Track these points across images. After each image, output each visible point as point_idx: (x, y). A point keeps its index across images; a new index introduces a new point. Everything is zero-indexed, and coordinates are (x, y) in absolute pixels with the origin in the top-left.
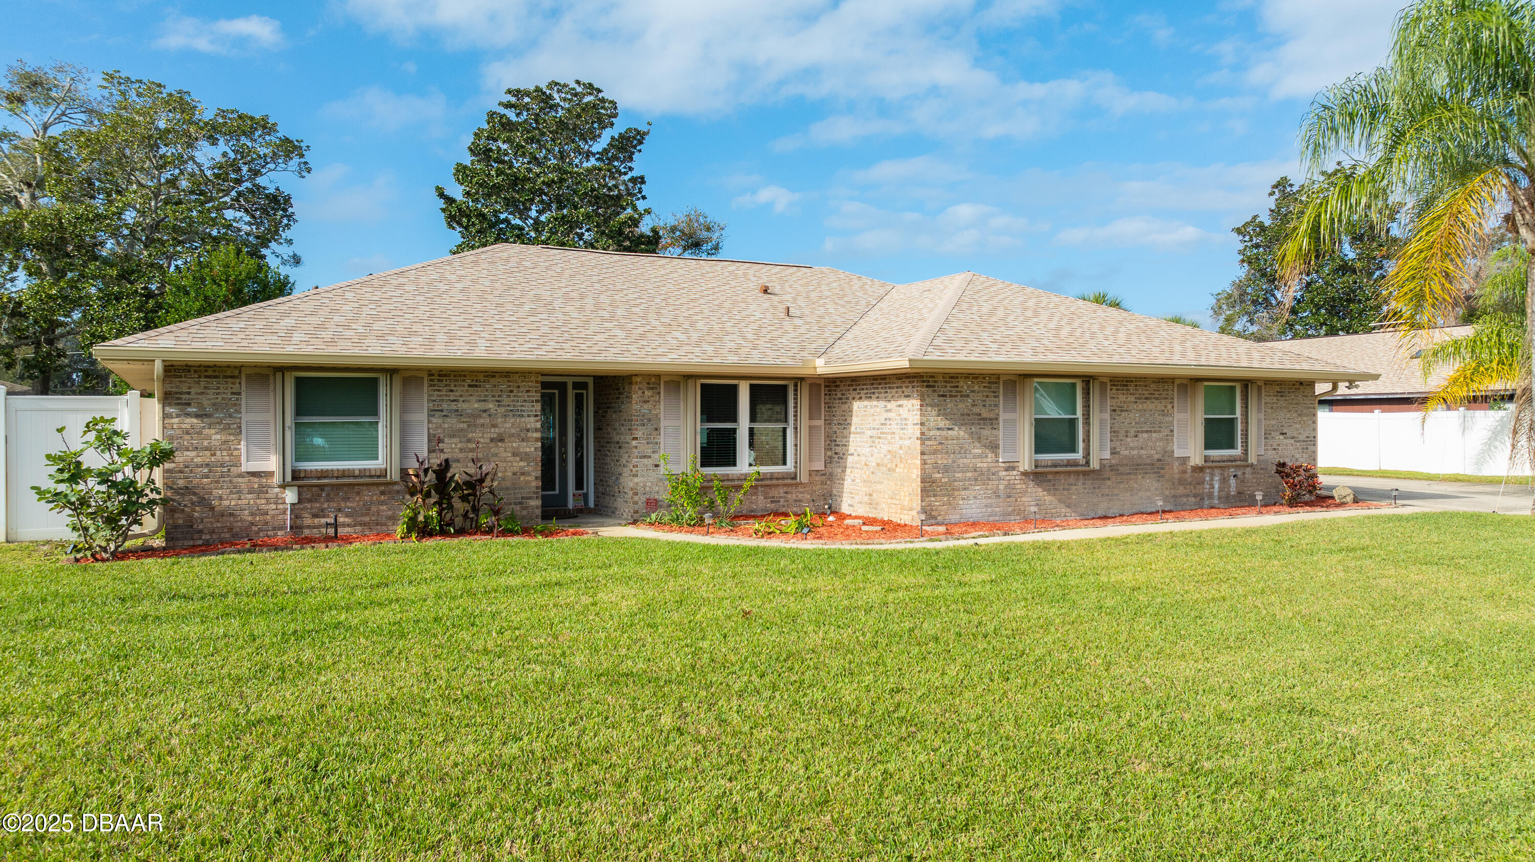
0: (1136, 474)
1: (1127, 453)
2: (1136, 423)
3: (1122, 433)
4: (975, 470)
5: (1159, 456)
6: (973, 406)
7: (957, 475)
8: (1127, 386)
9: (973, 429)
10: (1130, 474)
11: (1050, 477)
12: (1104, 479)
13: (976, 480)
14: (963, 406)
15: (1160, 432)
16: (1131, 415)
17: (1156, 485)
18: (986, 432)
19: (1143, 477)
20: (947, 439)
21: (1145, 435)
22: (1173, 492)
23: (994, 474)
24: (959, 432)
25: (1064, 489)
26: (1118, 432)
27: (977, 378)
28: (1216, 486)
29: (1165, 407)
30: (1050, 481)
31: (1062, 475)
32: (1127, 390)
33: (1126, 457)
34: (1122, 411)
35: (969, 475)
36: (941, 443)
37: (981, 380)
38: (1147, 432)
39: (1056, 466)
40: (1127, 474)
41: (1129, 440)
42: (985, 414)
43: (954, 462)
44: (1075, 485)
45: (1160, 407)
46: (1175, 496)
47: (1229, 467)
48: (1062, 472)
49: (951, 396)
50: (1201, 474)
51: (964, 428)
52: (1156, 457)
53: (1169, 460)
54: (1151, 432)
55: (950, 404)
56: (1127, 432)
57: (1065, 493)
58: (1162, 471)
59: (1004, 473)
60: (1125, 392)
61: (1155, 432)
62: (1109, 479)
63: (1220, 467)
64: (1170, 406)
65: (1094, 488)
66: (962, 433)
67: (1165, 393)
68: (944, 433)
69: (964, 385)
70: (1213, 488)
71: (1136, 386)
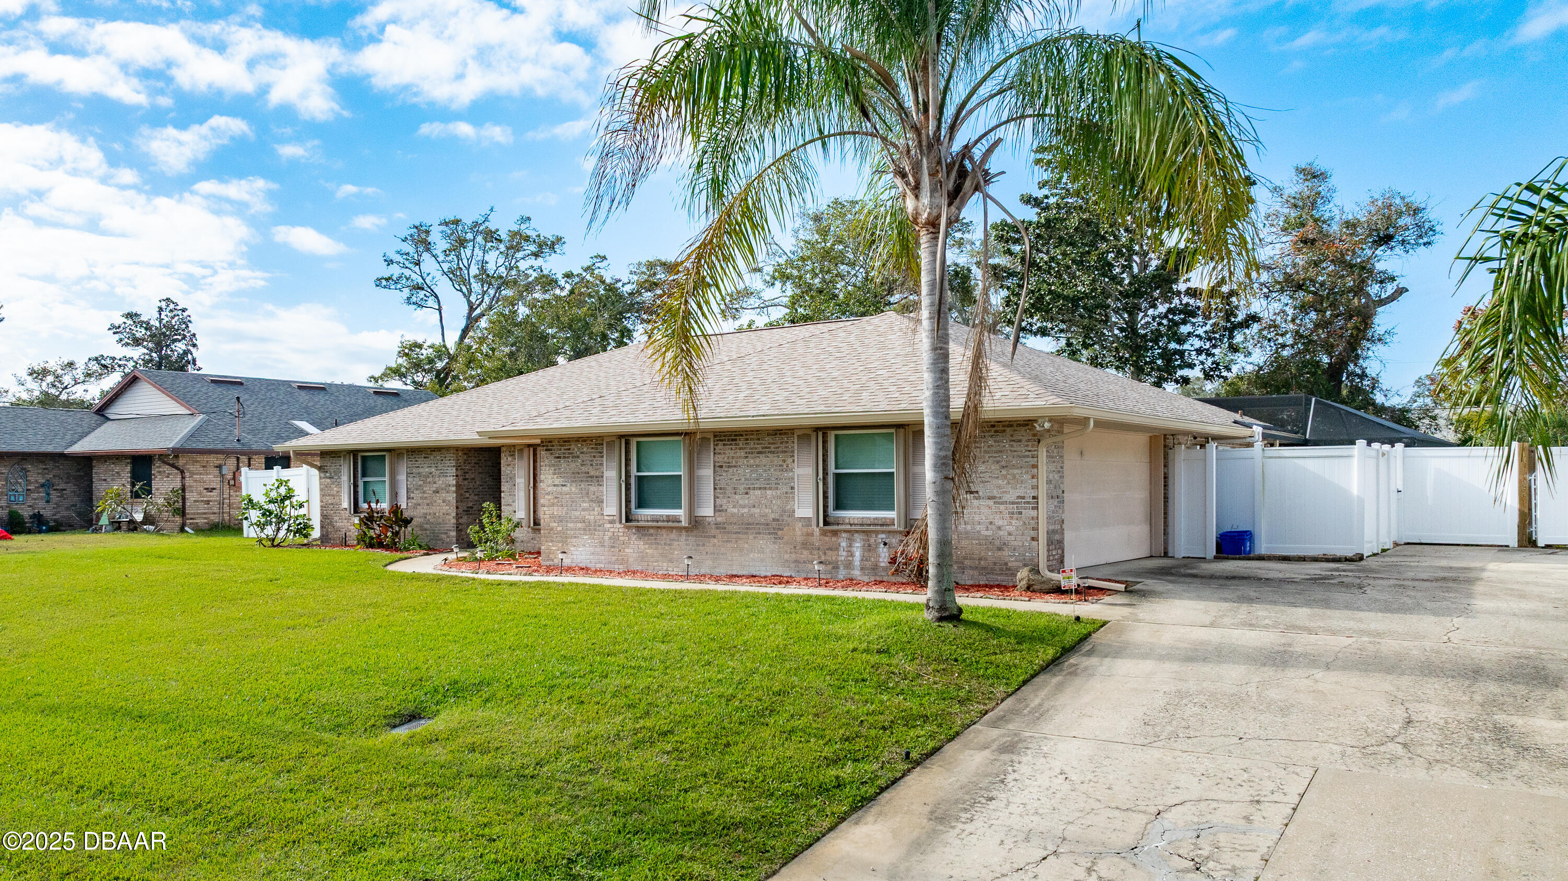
0: (747, 533)
1: (735, 510)
2: (746, 479)
3: (729, 490)
4: (584, 522)
5: (777, 516)
6: (582, 465)
7: (569, 525)
8: (735, 440)
9: (582, 486)
10: (739, 533)
11: (652, 531)
12: (709, 537)
13: (585, 530)
14: (574, 465)
15: (777, 489)
16: (741, 471)
17: (772, 547)
18: (592, 489)
19: (755, 538)
20: (561, 494)
21: (758, 492)
22: (794, 555)
23: (600, 526)
24: (571, 488)
25: (665, 544)
26: (724, 489)
27: (585, 441)
28: (858, 554)
29: (784, 461)
30: (652, 535)
31: (664, 531)
32: (736, 444)
33: (733, 515)
34: (729, 467)
35: (579, 525)
36: (556, 498)
37: (589, 442)
38: (760, 488)
39: (658, 522)
40: (737, 533)
41: (737, 497)
42: (592, 473)
43: (567, 513)
44: (678, 541)
45: (777, 460)
46: (796, 561)
47: (877, 533)
48: (664, 528)
49: (565, 457)
50: (834, 539)
51: (574, 485)
52: (773, 516)
53: (790, 520)
54: (765, 488)
55: (563, 464)
56: (735, 488)
57: (667, 547)
58: (780, 533)
59: (609, 526)
60: (734, 447)
61: (770, 489)
62: (714, 537)
63: (864, 532)
64: (789, 460)
65: (698, 545)
66: (573, 489)
67: (784, 445)
68: (559, 488)
69: (575, 448)
70: (852, 555)
71: (747, 439)
